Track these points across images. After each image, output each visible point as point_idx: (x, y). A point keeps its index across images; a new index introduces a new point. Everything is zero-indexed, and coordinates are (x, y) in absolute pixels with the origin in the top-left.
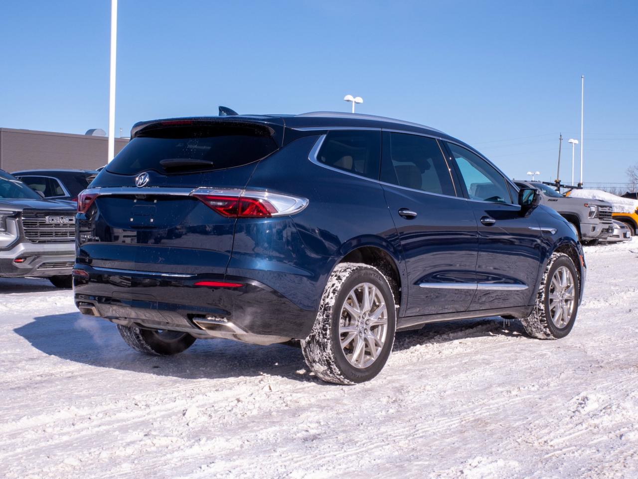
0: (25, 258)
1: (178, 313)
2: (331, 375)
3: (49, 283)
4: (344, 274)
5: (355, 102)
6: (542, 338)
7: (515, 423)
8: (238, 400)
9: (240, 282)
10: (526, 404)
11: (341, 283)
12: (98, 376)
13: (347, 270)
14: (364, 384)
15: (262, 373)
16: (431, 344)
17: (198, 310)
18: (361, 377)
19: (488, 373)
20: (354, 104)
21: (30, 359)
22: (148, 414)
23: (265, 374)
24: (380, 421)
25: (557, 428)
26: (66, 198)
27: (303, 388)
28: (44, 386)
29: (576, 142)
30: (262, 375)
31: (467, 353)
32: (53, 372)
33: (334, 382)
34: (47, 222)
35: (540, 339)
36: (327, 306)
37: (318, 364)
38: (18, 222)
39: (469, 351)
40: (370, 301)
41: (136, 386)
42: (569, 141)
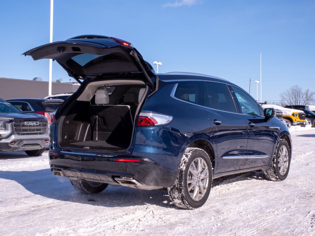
0: (15, 142)
1: (107, 175)
2: (183, 205)
3: (25, 153)
4: (189, 153)
5: (158, 64)
6: (274, 180)
7: (285, 231)
8: (140, 220)
9: (138, 159)
10: (285, 219)
11: (188, 158)
12: (63, 206)
13: (190, 151)
14: (199, 209)
15: (146, 203)
16: (223, 185)
17: (117, 174)
18: (198, 205)
19: (257, 201)
20: (158, 65)
21: (25, 197)
22: (96, 229)
23: (147, 204)
24: (216, 231)
25: (308, 234)
26: (32, 112)
27: (169, 212)
28: (37, 213)
29: (258, 82)
30: (146, 204)
31: (241, 189)
32: (39, 204)
33: (184, 208)
34: (26, 125)
35: (273, 181)
36: (181, 170)
37: (177, 199)
38: (12, 124)
39: (242, 188)
40: (201, 166)
41: (84, 212)
42: (255, 82)
